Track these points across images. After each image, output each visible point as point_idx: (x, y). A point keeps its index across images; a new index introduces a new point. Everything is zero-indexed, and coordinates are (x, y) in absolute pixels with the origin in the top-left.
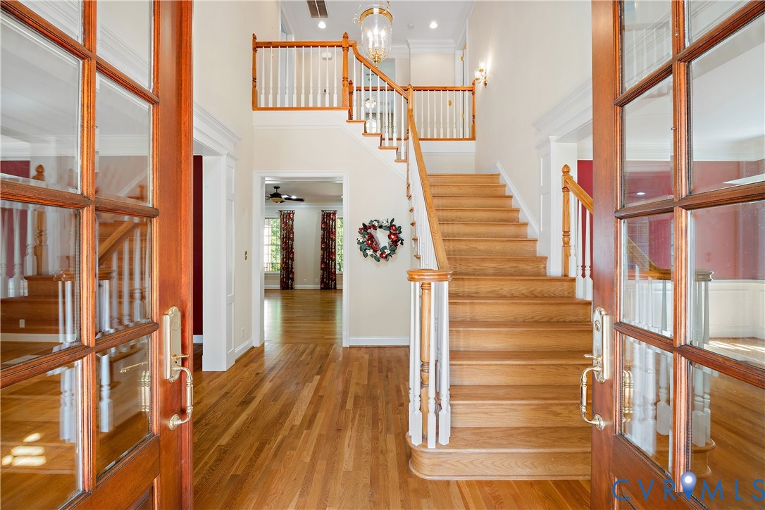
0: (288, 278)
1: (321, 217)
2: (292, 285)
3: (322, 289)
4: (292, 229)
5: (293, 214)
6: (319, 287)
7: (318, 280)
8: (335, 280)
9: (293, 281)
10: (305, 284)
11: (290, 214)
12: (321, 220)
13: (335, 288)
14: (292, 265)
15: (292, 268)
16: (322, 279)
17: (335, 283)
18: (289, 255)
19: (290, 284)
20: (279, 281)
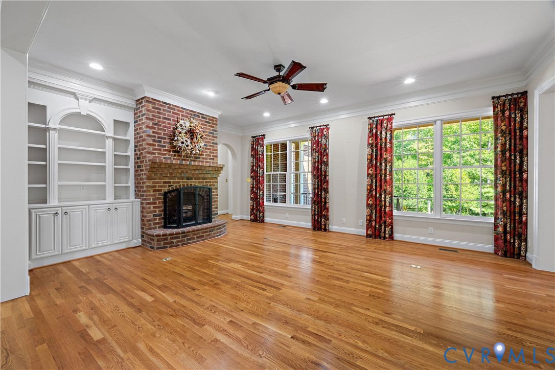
0: (321, 216)
1: (367, 127)
2: (325, 225)
3: (368, 236)
4: (326, 149)
5: (328, 129)
6: (363, 232)
7: (363, 222)
8: (391, 224)
9: (328, 219)
10: (344, 225)
11: (322, 130)
12: (367, 132)
13: (391, 237)
14: (325, 198)
15: (325, 203)
16: (369, 221)
17: (392, 228)
18: (321, 185)
19: (323, 223)
20: (310, 218)
